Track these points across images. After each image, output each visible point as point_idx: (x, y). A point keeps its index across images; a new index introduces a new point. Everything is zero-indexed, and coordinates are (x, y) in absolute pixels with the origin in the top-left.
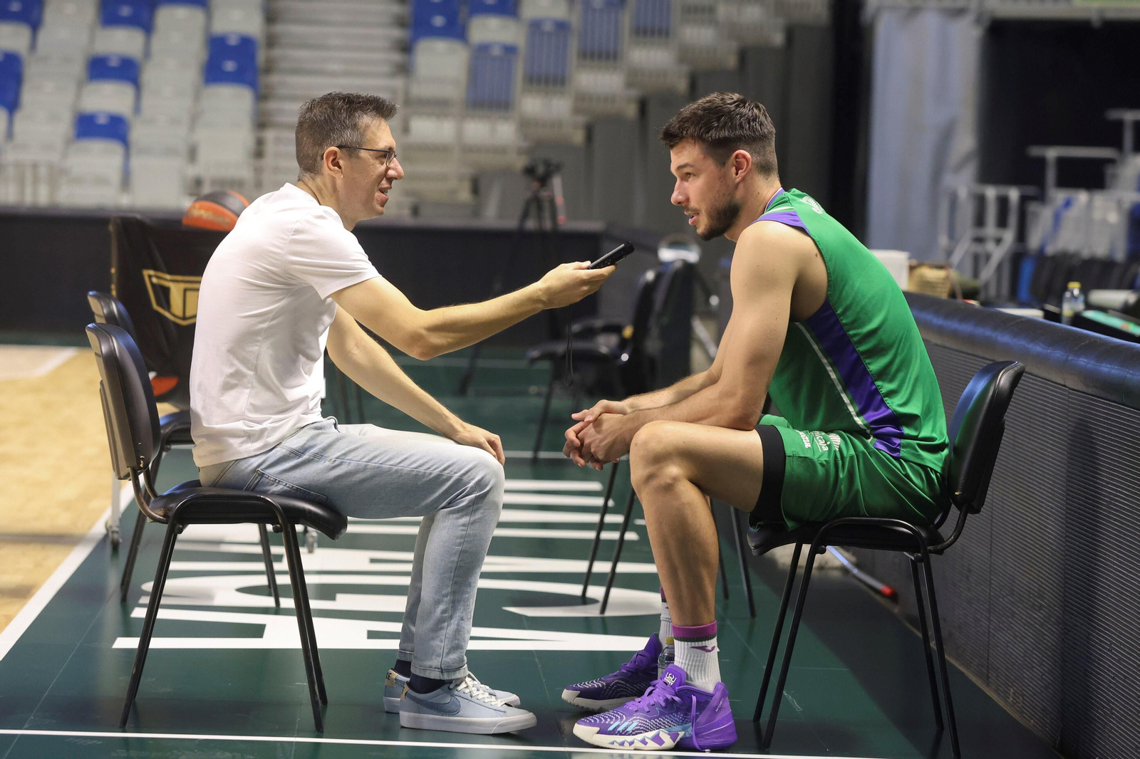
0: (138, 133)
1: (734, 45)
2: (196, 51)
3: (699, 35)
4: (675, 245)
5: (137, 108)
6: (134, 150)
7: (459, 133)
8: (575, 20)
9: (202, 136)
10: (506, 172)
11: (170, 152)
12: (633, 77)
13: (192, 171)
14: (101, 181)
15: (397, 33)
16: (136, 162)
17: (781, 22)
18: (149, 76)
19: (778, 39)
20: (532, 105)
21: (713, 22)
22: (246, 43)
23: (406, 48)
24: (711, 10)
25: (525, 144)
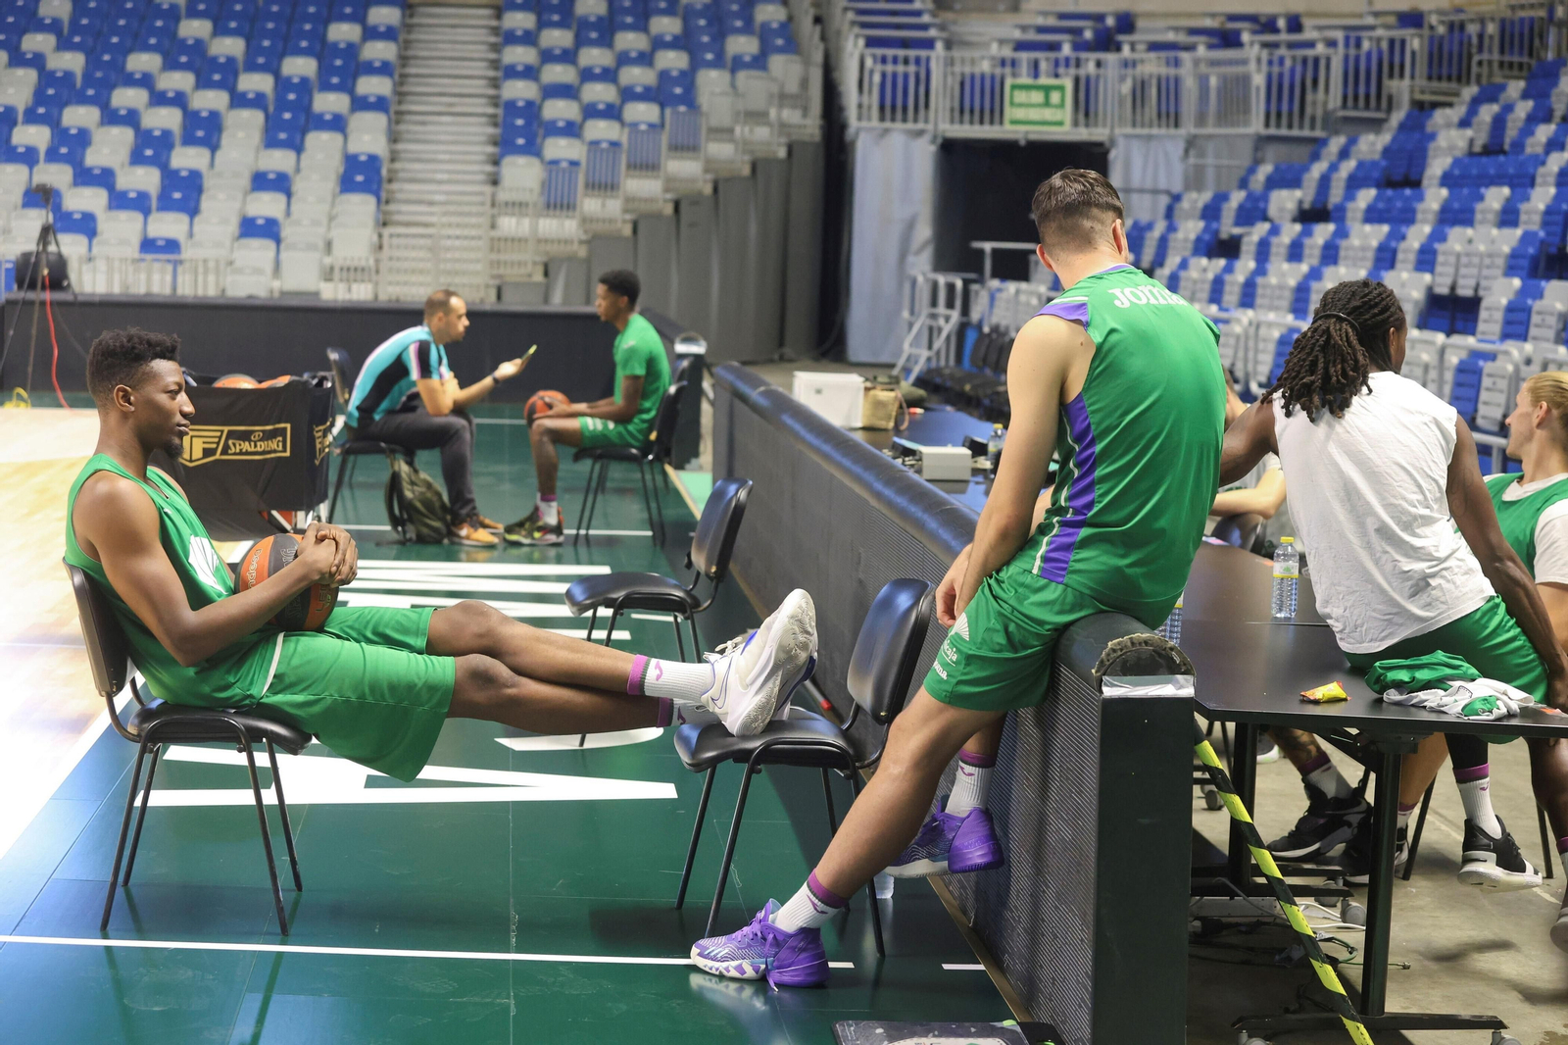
0: (286, 232)
1: (747, 158)
2: (335, 165)
3: (720, 150)
4: (687, 340)
5: (288, 213)
6: (283, 246)
7: (534, 228)
8: (624, 140)
9: (334, 234)
10: (571, 259)
11: (311, 247)
12: (670, 183)
13: (328, 261)
14: (258, 271)
15: (490, 149)
16: (284, 255)
17: (784, 140)
18: (299, 186)
19: (782, 153)
20: (591, 205)
21: (732, 140)
22: (373, 159)
23: (496, 162)
24: (731, 131)
25: (584, 237)
